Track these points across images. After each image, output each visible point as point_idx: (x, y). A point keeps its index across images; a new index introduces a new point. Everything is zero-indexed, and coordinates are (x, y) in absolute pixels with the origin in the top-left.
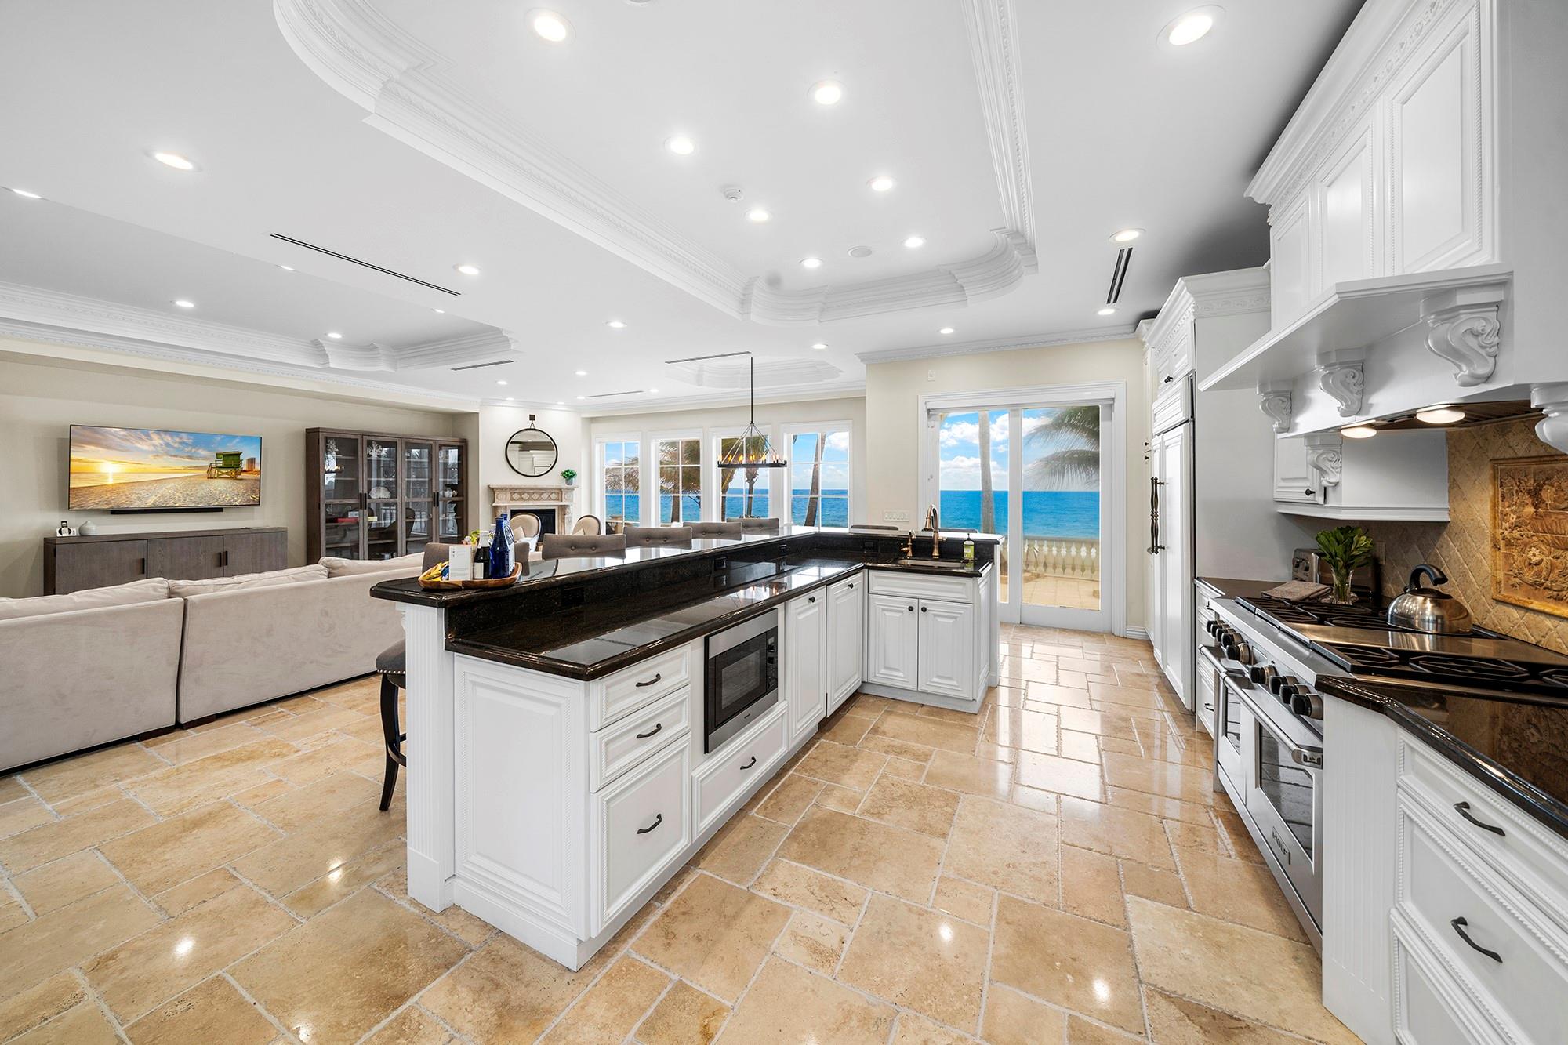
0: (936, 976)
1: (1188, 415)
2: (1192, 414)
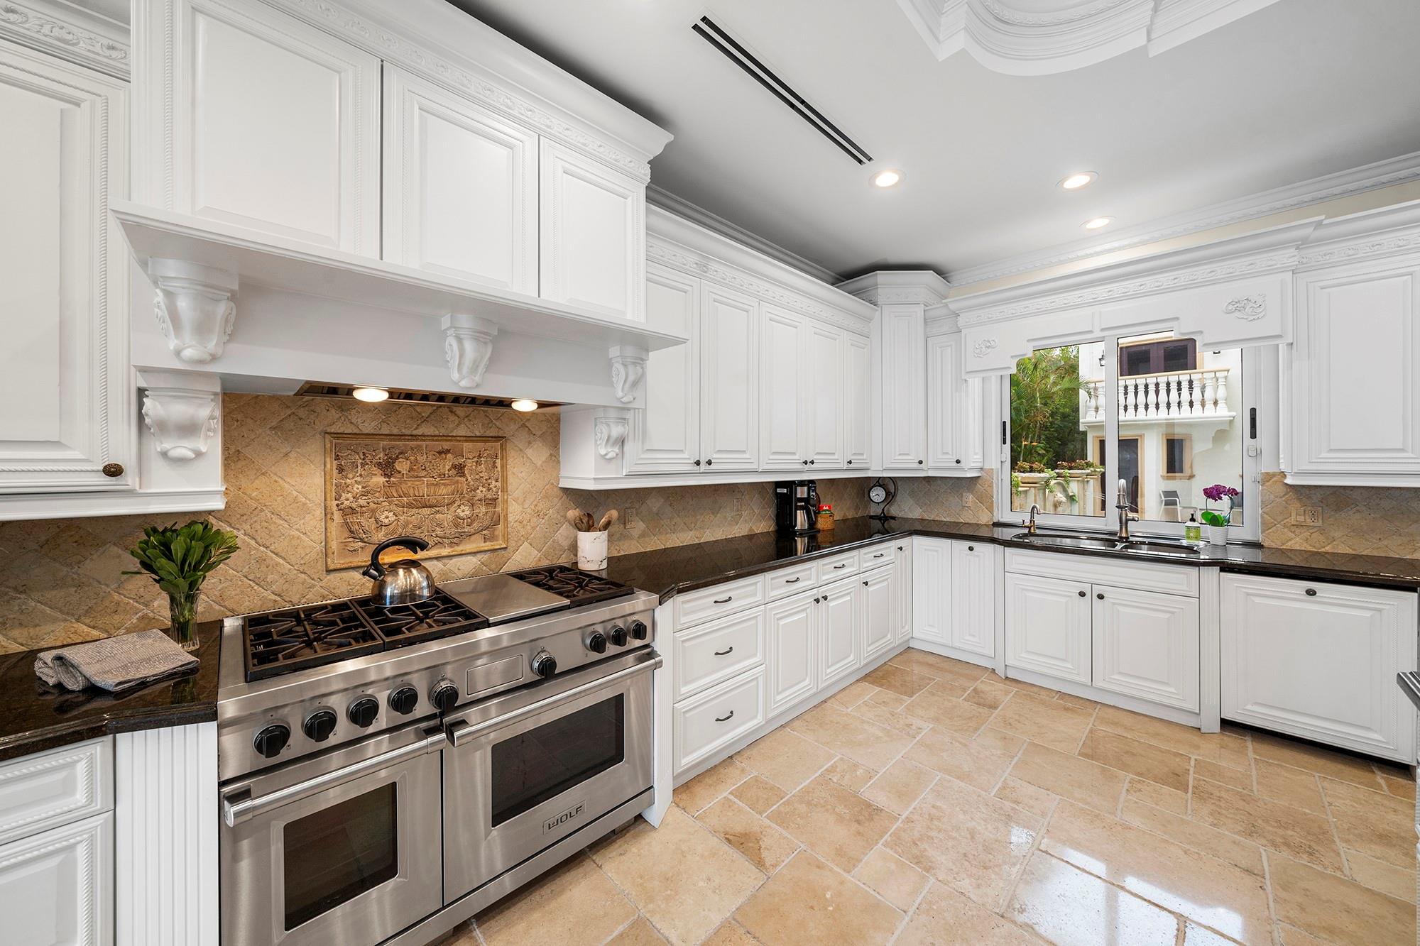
0: (960, 932)
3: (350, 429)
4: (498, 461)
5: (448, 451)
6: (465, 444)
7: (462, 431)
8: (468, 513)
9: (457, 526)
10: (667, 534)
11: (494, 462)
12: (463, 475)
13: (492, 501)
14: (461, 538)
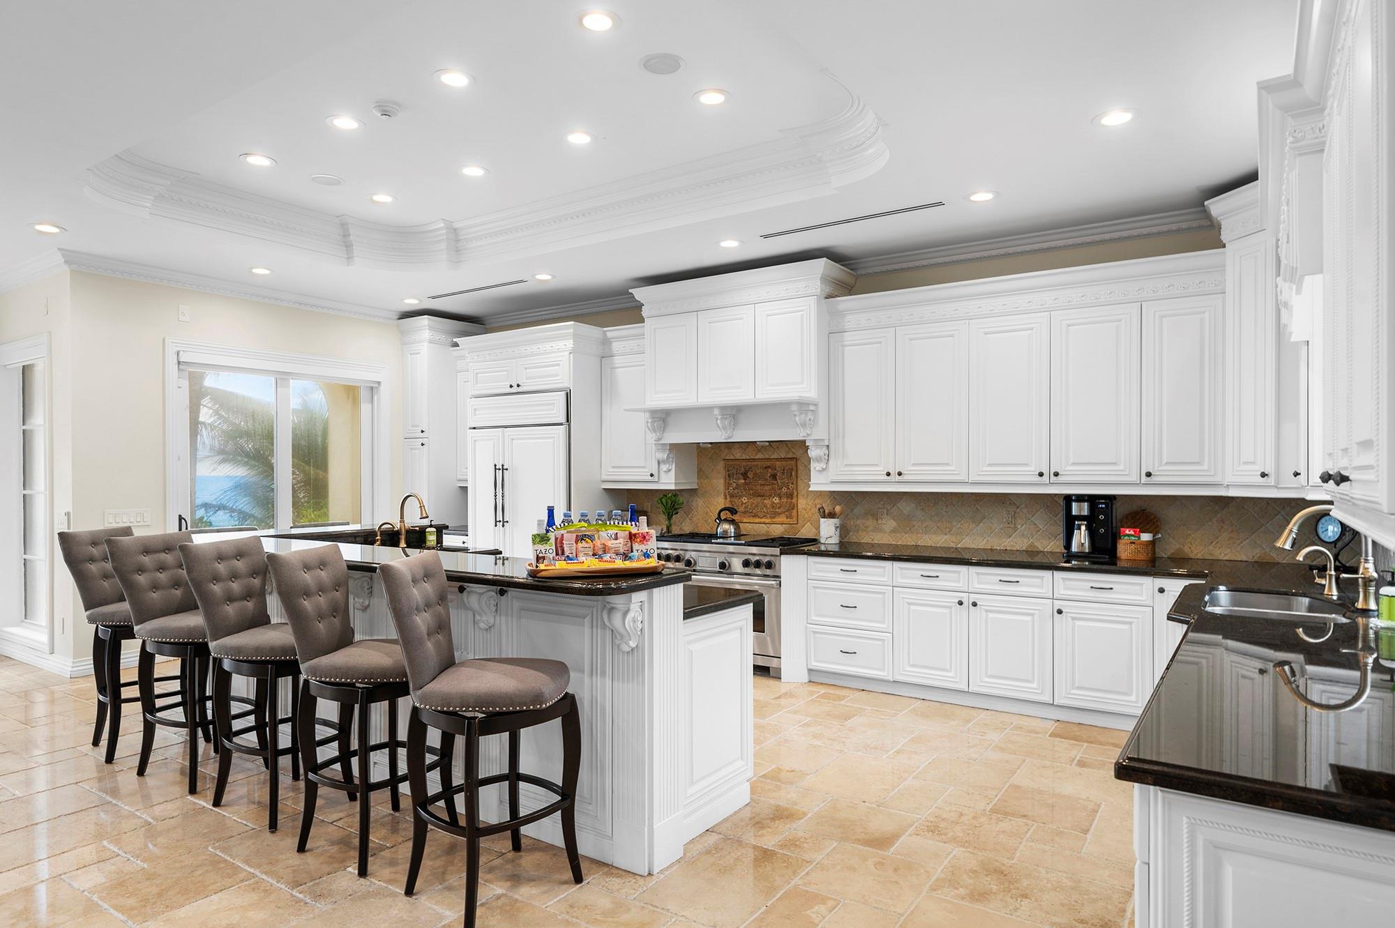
1: (563, 420)
2: (568, 419)
3: (732, 457)
4: (793, 473)
5: (769, 467)
6: (777, 463)
7: (775, 456)
8: (777, 501)
9: (773, 507)
10: (917, 533)
11: (791, 473)
12: (776, 479)
13: (790, 496)
14: (775, 515)
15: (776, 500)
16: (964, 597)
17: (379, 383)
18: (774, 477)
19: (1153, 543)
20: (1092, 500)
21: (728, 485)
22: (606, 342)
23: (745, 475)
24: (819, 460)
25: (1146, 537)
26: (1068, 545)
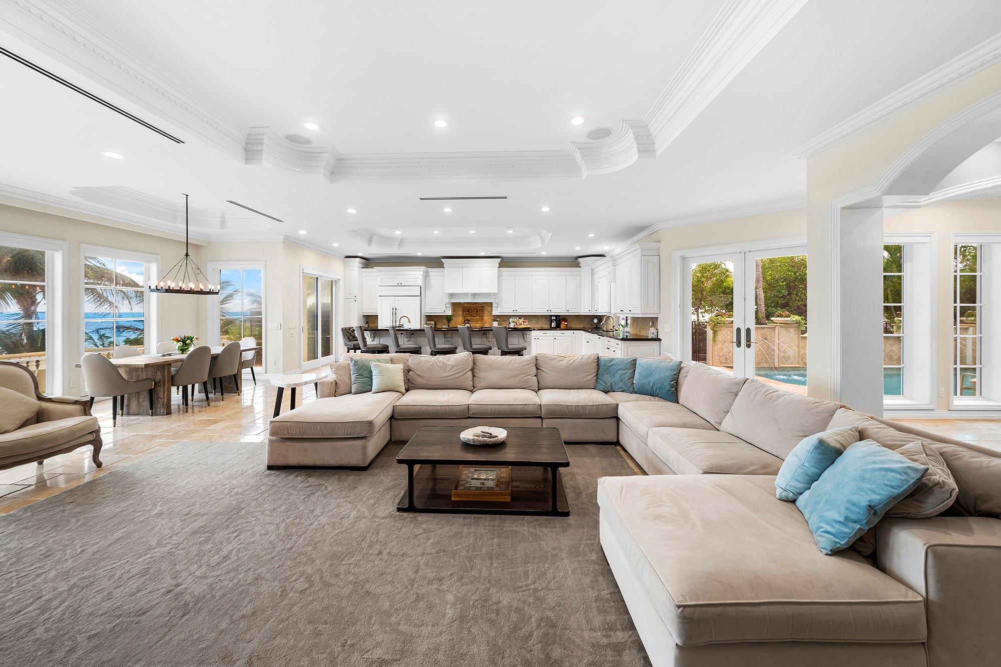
1: (419, 295)
2: (421, 295)
3: (464, 306)
4: (486, 310)
5: (476, 309)
6: (478, 308)
9: (477, 319)
11: (482, 311)
13: (482, 316)
14: (478, 321)
15: (478, 317)
16: (535, 337)
17: (339, 279)
18: (477, 311)
19: (567, 325)
20: (556, 316)
21: (463, 314)
22: (427, 272)
23: (468, 311)
24: (496, 307)
25: (566, 323)
26: (551, 326)
